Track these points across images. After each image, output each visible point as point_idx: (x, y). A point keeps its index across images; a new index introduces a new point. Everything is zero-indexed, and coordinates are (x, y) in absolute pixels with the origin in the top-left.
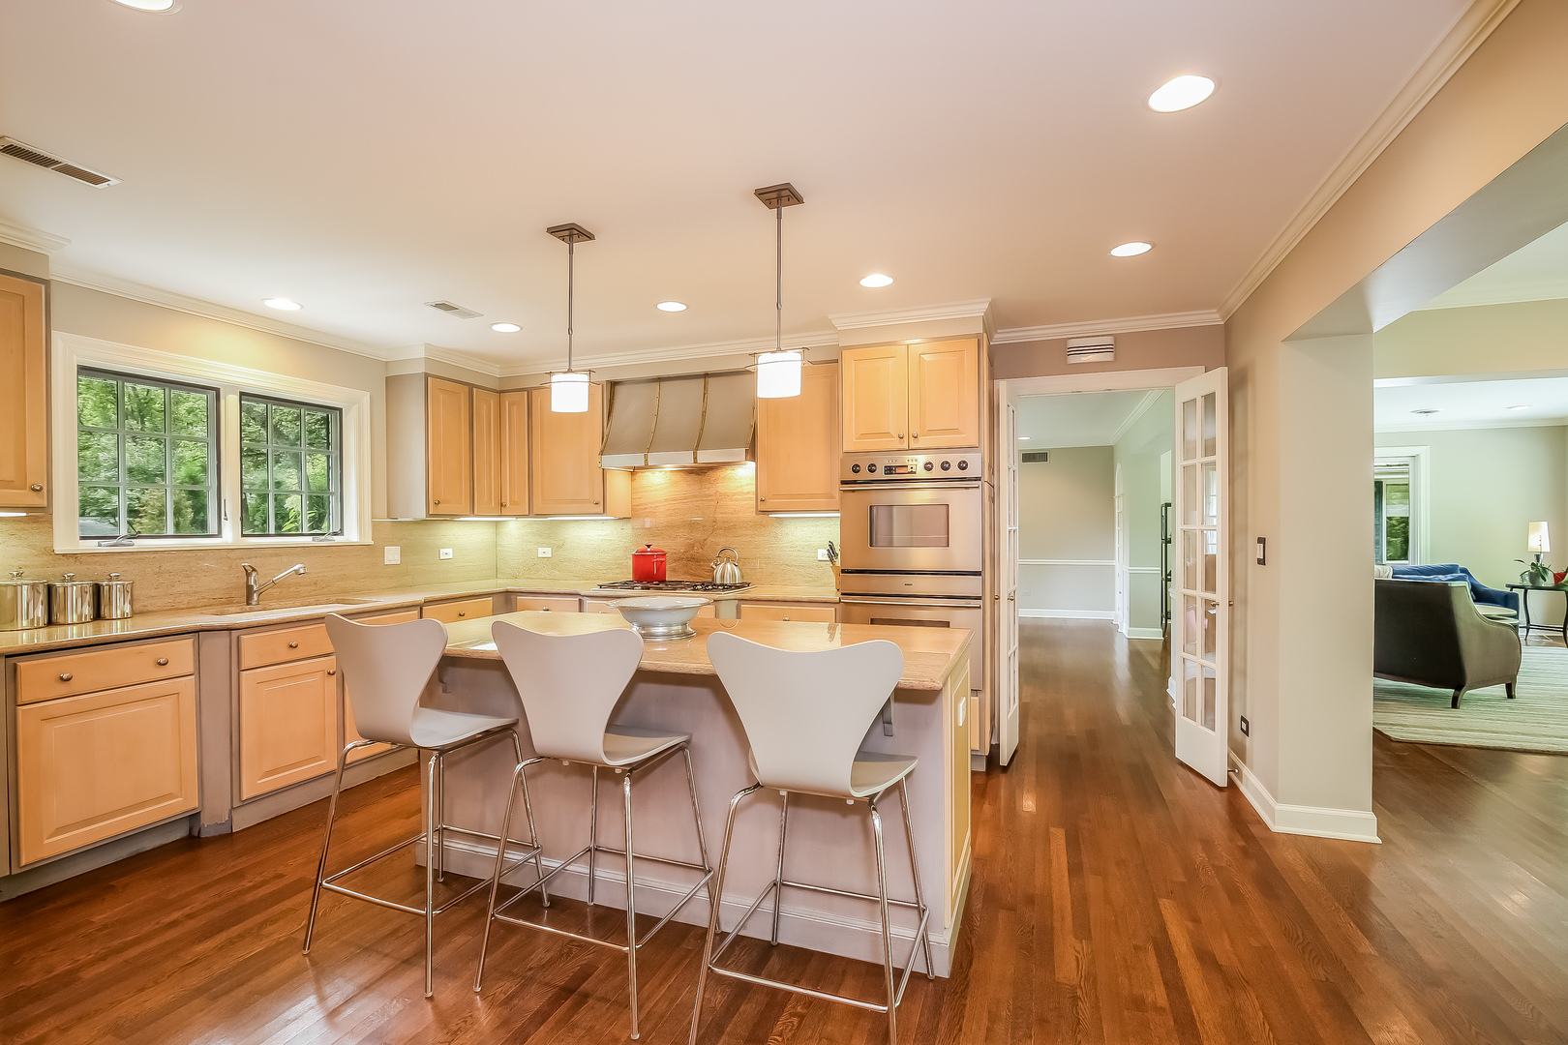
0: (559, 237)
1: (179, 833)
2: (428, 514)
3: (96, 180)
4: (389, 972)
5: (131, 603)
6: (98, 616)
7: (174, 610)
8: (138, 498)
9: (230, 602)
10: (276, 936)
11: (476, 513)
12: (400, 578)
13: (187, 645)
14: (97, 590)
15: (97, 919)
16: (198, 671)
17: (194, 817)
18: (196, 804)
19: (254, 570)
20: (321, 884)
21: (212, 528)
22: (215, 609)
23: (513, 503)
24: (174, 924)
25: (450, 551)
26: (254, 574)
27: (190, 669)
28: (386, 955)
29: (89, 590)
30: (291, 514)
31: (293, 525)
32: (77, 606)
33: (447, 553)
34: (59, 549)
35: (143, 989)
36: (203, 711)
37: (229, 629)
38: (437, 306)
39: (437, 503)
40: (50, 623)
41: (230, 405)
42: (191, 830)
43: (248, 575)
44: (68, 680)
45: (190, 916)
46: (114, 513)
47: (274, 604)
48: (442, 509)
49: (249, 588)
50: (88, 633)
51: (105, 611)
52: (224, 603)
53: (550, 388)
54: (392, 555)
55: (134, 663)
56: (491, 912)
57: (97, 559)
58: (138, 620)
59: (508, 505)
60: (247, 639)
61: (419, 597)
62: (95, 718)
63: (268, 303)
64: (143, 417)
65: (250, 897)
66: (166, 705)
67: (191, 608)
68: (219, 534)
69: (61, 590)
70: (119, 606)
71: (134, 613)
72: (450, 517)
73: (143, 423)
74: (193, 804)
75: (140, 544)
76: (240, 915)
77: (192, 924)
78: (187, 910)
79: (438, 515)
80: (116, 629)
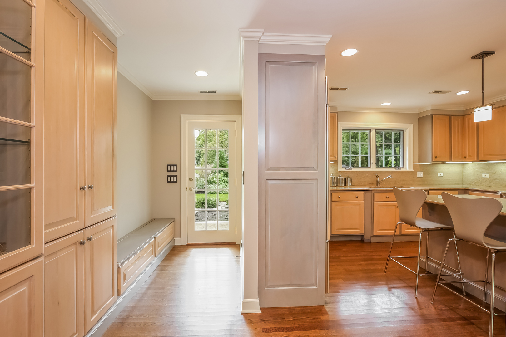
0: (477, 58)
1: (359, 239)
2: (432, 161)
3: (345, 89)
4: (406, 287)
5: (351, 184)
6: (345, 185)
7: (360, 185)
8: (354, 159)
9: (372, 185)
10: (378, 267)
11: (452, 160)
12: (423, 182)
13: (362, 193)
14: (345, 179)
15: (343, 249)
16: (364, 200)
17: (362, 236)
18: (363, 233)
19: (378, 177)
20: (389, 257)
21: (369, 166)
22: (369, 186)
23: (469, 156)
24: (357, 256)
25: (442, 174)
26: (379, 178)
27: (363, 199)
28: (406, 283)
29: (344, 179)
30: (390, 162)
31: (390, 165)
32: (342, 183)
33: (441, 174)
34: (339, 170)
35: (351, 265)
36: (365, 210)
37: (372, 191)
38: (433, 93)
39: (436, 157)
40: (337, 186)
41: (374, 132)
42: (362, 239)
43: (377, 178)
44: (340, 197)
45: (360, 256)
46: (348, 164)
47: (384, 186)
48: (438, 159)
49: (377, 181)
50: (343, 188)
51: (346, 184)
52: (371, 185)
53: (474, 113)
54: (420, 174)
55: (352, 195)
56: (437, 282)
57: (345, 172)
58: (353, 187)
59: (467, 157)
60: (376, 194)
61: (428, 188)
62: (344, 207)
63: (382, 105)
64: (356, 138)
65: (374, 257)
66: (357, 207)
67: (364, 185)
68: (371, 167)
69: (339, 179)
70: (349, 184)
71: (352, 186)
72: (442, 162)
73: (356, 139)
74: (362, 232)
75: (354, 169)
76: (371, 260)
77: (361, 258)
78: (360, 255)
79: (437, 162)
80: (349, 188)
